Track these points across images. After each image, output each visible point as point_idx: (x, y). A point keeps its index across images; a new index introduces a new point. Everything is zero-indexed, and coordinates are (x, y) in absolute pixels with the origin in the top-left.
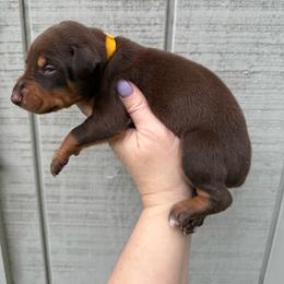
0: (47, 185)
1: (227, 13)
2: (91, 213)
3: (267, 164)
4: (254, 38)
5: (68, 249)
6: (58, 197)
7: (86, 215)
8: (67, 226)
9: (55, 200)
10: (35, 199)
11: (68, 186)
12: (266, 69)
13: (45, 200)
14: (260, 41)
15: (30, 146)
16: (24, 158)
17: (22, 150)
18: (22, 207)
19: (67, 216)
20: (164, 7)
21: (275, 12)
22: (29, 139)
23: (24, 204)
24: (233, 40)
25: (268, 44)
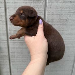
0: (11, 53)
1: (61, 4)
2: (24, 60)
3: (72, 45)
4: (68, 11)
5: (17, 71)
6: (14, 56)
7: (22, 61)
8: (17, 64)
9: (14, 57)
10: (8, 57)
11: (17, 53)
12: (71, 19)
13: (11, 57)
14: (70, 11)
15: (6, 42)
16: (5, 45)
17: (4, 43)
18: (4, 59)
19: (17, 61)
20: (44, 2)
21: (73, 4)
22: (6, 40)
23: (4, 58)
24: (63, 11)
25: (72, 12)
